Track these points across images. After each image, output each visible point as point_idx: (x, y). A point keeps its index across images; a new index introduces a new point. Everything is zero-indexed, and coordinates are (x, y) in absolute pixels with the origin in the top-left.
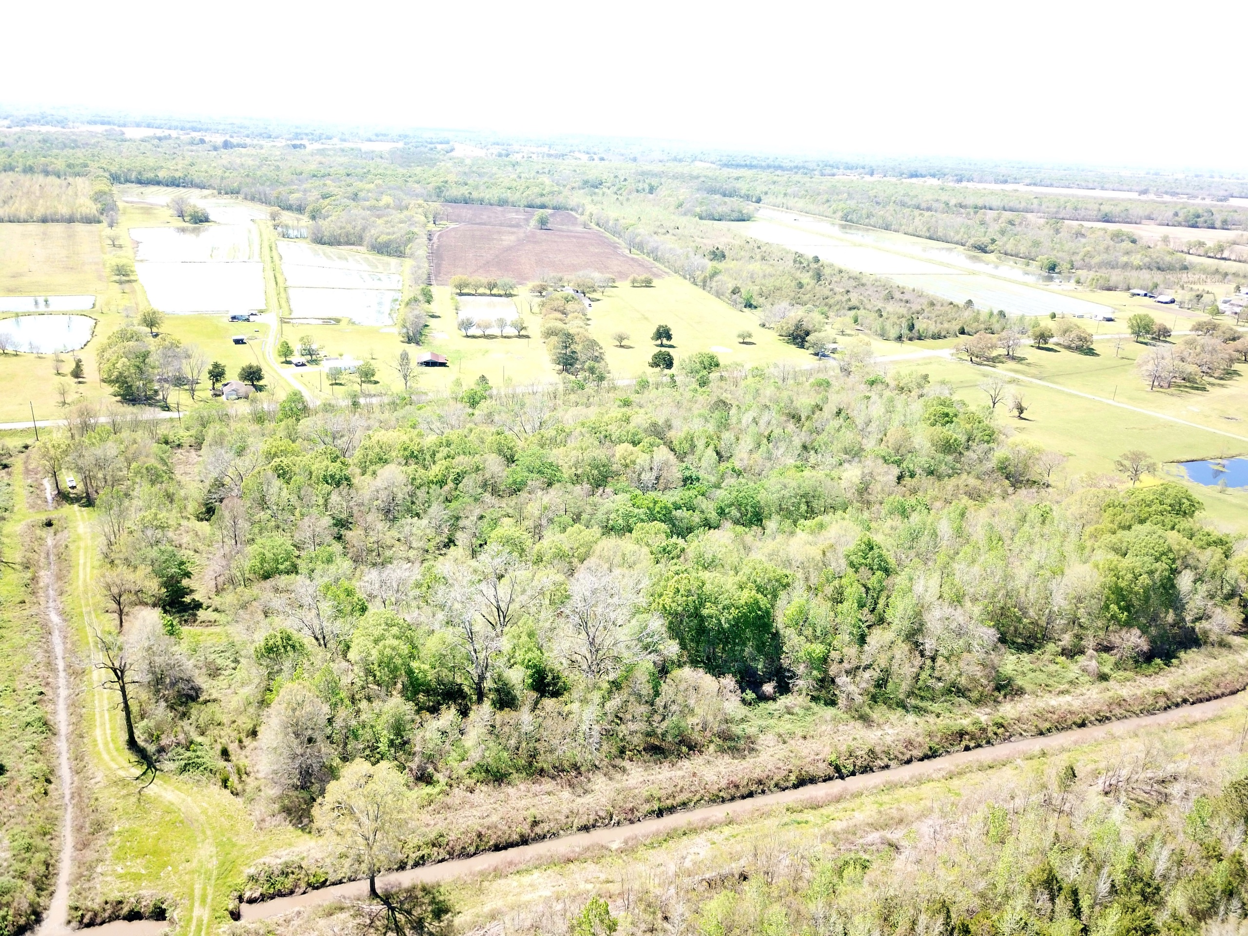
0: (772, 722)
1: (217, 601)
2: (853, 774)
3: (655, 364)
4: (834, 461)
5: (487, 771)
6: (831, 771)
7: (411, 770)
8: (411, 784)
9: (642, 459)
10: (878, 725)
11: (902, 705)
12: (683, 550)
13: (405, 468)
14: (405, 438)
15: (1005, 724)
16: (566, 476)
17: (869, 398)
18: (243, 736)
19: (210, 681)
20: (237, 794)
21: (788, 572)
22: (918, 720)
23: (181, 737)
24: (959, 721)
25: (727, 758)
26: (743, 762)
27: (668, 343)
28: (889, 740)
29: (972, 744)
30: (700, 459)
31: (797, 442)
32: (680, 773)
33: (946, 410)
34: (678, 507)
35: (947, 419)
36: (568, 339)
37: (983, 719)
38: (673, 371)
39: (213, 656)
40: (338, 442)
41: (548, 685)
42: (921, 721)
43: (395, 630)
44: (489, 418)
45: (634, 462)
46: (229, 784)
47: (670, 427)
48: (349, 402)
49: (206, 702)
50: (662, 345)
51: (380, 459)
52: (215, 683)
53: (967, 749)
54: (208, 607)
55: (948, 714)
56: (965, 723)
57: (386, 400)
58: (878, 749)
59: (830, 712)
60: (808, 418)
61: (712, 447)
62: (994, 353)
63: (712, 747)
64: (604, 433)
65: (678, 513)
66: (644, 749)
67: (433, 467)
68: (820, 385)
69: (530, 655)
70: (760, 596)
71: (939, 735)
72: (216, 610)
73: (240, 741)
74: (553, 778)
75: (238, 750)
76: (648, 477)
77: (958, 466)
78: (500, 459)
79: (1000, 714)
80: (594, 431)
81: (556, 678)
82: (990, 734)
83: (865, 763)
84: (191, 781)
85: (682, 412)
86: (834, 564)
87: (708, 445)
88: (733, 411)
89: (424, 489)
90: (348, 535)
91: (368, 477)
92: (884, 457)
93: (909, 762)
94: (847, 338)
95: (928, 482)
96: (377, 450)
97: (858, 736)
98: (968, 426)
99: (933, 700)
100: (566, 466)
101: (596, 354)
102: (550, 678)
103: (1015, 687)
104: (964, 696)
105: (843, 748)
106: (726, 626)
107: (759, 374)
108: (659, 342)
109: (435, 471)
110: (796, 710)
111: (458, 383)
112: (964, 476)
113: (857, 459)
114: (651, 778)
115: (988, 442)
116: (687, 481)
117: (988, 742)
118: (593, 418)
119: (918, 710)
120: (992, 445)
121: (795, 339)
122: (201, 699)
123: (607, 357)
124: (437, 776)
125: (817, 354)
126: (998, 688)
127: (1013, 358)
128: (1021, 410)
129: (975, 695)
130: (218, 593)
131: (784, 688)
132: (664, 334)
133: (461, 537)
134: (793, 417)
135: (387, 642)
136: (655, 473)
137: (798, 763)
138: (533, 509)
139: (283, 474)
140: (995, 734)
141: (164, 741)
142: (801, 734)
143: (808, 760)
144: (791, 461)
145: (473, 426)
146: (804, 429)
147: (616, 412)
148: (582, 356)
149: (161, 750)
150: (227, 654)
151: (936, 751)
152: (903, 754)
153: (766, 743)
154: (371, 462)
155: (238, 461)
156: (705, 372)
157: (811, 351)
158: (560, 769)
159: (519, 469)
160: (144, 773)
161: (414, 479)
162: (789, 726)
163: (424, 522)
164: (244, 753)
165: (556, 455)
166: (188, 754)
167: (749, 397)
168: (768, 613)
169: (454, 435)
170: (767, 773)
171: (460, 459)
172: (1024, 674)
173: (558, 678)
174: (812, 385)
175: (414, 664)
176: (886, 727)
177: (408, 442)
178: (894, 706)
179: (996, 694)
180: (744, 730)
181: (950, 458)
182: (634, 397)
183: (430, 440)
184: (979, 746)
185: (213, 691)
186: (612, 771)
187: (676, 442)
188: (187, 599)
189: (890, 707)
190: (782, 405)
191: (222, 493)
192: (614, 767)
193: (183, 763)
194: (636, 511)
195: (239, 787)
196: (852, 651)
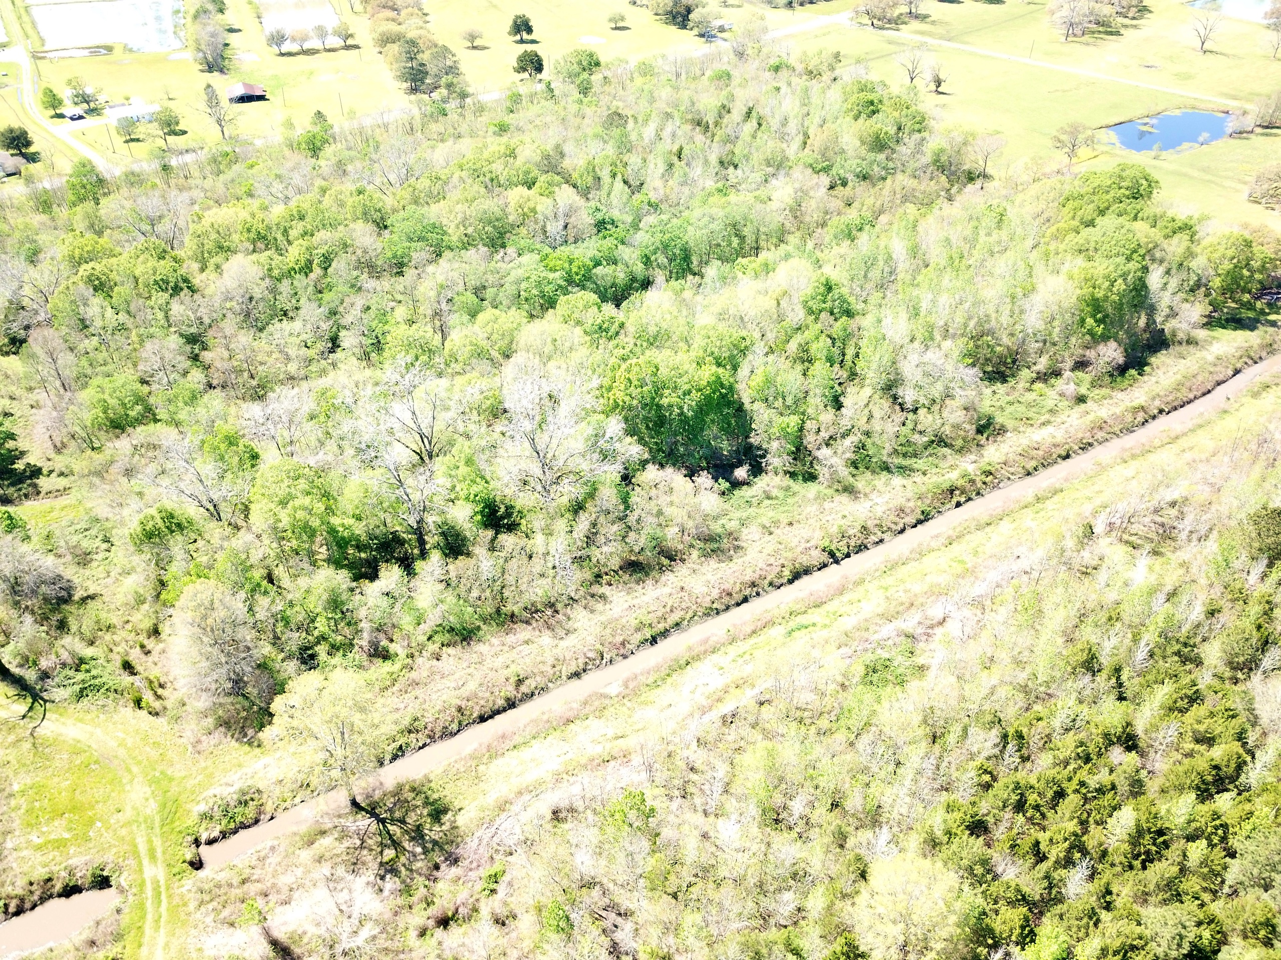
0: (752, 511)
1: (60, 462)
2: (848, 556)
3: (522, 69)
4: (758, 177)
5: (452, 630)
6: (825, 558)
7: (361, 647)
8: (365, 663)
9: (544, 206)
10: (865, 495)
11: (886, 468)
12: (622, 326)
13: (255, 257)
14: (244, 215)
15: (993, 471)
16: (454, 238)
17: (778, 89)
18: (142, 638)
19: (82, 571)
20: (157, 714)
21: (744, 333)
22: (905, 482)
23: (65, 656)
24: (947, 476)
25: (713, 563)
26: (731, 564)
27: (529, 37)
28: (879, 511)
29: (963, 499)
30: (609, 194)
31: (713, 159)
32: (667, 590)
33: (871, 97)
34: (598, 264)
35: (872, 108)
36: (412, 48)
37: (971, 469)
38: (545, 75)
39: (75, 538)
40: (159, 228)
41: (502, 518)
42: (908, 482)
43: (303, 484)
44: (341, 169)
45: (534, 210)
46: (143, 704)
47: (562, 155)
48: (156, 165)
49: (84, 600)
50: (522, 41)
51: (221, 248)
52: (87, 572)
53: (958, 505)
54: (51, 472)
55: (934, 470)
56: (953, 477)
57: (203, 155)
58: (870, 524)
59: (812, 489)
60: (716, 124)
61: (619, 177)
62: (896, 13)
63: (695, 554)
64: (488, 176)
65: (599, 271)
66: (621, 568)
67: (290, 248)
68: (720, 78)
69: (475, 489)
70: (721, 370)
71: (930, 496)
72: (62, 474)
73: (142, 646)
74: (527, 622)
75: (143, 656)
76: (555, 228)
77: (891, 165)
78: (371, 227)
79: (986, 460)
80: (476, 174)
81: (509, 508)
82: (979, 485)
83: (859, 542)
84: (93, 708)
85: (571, 133)
86: (791, 315)
87: (614, 176)
88: (631, 124)
89: (286, 282)
90: (206, 356)
91: (210, 274)
92: (811, 165)
93: (902, 531)
94: (731, 9)
95: (860, 190)
96: (214, 236)
97: (846, 513)
98: (896, 114)
99: (915, 455)
100: (453, 226)
101: (449, 63)
102: (503, 510)
103: (997, 427)
104: (946, 445)
105: (834, 530)
106: (690, 414)
107: (646, 70)
108: (518, 37)
109: (295, 254)
110: (775, 492)
111: (290, 125)
112: (900, 177)
113: (782, 172)
114: (635, 602)
115: (919, 131)
116: (601, 225)
117: (978, 494)
118: (470, 156)
119: (903, 470)
120: (923, 134)
121: (674, 17)
122: (76, 598)
123: (463, 68)
124: (393, 648)
125: (702, 35)
126: (980, 431)
127: (917, 17)
128: (939, 83)
129: (959, 443)
130: (58, 450)
131: (757, 470)
132: (522, 26)
133: (348, 339)
134: (699, 124)
135: (297, 503)
136: (561, 223)
137: (790, 555)
138: (427, 290)
139: (101, 286)
140: (984, 483)
141: (44, 664)
142: (786, 521)
143: (800, 549)
144: (710, 184)
145: (324, 183)
146: (716, 139)
147: (496, 145)
148: (432, 69)
149: (45, 675)
150: (93, 532)
151: (928, 514)
152: (896, 524)
153: (750, 537)
154: (209, 253)
155: (33, 273)
156: (585, 75)
157: (696, 31)
158: (533, 610)
159: (395, 237)
160: (31, 709)
161: (270, 270)
162: (771, 514)
163: (297, 325)
164: (150, 659)
165: (434, 212)
166: (80, 676)
167: (643, 103)
168: (731, 388)
169: (305, 202)
170: (758, 572)
171: (322, 235)
172: (1002, 409)
173: (512, 507)
174: (711, 79)
175: (335, 521)
176: (873, 496)
177: (249, 219)
178: (878, 470)
179: (979, 437)
180: (723, 526)
181: (881, 157)
182: (509, 119)
183: (278, 211)
184: (970, 499)
185: (89, 583)
186: (592, 602)
187: (575, 175)
188: (19, 465)
189: (873, 472)
190: (682, 108)
191: (23, 318)
192: (593, 596)
193: (77, 688)
194: (551, 276)
195: (157, 705)
196: (828, 416)
